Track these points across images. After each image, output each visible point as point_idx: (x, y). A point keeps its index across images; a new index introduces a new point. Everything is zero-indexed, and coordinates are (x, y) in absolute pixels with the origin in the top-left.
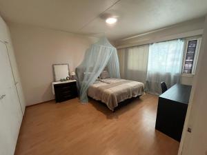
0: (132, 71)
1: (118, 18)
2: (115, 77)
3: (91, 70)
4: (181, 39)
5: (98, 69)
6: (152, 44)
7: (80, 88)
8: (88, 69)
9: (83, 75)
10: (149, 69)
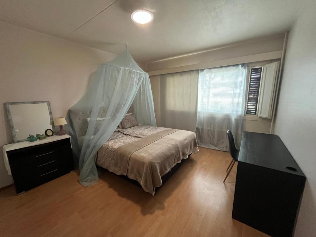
0: (174, 114)
1: (154, 14)
2: (147, 124)
3: (103, 112)
4: (243, 65)
5: (117, 110)
6: (202, 70)
7: (80, 150)
8: (96, 111)
9: (85, 124)
10: (199, 109)
